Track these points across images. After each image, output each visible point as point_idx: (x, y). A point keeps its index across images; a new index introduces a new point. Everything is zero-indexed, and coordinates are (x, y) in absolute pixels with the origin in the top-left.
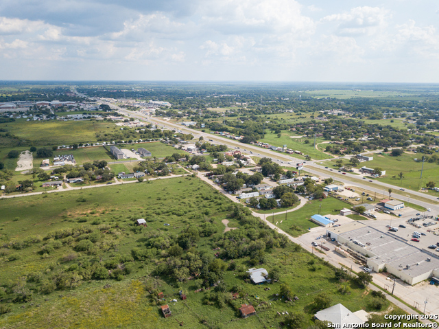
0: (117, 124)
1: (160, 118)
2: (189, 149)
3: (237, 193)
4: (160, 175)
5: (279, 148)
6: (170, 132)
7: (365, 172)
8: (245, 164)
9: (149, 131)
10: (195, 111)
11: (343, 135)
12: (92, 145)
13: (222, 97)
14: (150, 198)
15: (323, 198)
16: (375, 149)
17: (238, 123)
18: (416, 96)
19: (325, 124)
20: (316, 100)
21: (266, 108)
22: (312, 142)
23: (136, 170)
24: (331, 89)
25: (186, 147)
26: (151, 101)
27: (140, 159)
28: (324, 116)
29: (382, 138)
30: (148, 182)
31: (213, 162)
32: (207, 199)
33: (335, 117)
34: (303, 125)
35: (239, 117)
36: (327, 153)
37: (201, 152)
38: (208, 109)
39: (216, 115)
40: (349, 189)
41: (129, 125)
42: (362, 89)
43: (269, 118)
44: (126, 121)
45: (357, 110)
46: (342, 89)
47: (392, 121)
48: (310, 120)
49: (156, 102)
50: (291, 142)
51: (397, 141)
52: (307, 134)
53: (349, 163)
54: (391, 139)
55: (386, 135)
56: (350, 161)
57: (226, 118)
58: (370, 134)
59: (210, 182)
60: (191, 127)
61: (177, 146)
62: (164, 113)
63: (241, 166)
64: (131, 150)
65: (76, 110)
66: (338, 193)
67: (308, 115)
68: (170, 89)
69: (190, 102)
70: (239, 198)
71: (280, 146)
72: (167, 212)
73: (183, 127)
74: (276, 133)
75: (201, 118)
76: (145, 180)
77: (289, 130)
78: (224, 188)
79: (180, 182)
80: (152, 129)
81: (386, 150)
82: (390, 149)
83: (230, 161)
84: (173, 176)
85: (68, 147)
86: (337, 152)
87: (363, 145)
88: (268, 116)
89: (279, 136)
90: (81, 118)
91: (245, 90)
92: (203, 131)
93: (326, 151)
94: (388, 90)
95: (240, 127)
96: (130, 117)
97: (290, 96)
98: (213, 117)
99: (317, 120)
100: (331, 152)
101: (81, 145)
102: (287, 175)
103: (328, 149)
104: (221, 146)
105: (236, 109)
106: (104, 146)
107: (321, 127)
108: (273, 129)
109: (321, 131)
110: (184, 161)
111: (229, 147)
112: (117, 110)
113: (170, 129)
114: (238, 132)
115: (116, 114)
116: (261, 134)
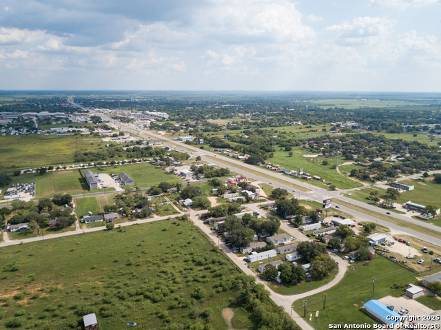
0: (104, 140)
1: (154, 132)
2: (182, 174)
3: (245, 251)
4: (138, 217)
5: (293, 171)
6: (162, 150)
7: (411, 209)
8: (253, 197)
9: (138, 149)
10: (193, 123)
11: (366, 154)
12: (65, 168)
13: (224, 107)
14: (116, 261)
15: (369, 259)
16: (411, 173)
17: (241, 137)
18: (426, 106)
19: (342, 139)
20: (323, 111)
21: (272, 119)
22: (333, 164)
23: (108, 210)
24: (336, 98)
25: (179, 170)
26: (148, 112)
27: (119, 189)
28: (338, 130)
29: (415, 158)
30: (120, 230)
31: (211, 194)
32: (200, 264)
33: (349, 131)
34: (316, 140)
35: (243, 130)
36: (353, 179)
37: (197, 178)
38: (208, 121)
39: (216, 128)
40: (400, 241)
41: (117, 141)
42: (367, 99)
43: (276, 132)
44: (115, 136)
45: (371, 122)
46: (347, 98)
47: (415, 136)
48: (323, 134)
49: (153, 113)
50: (306, 163)
51: (435, 163)
52: (324, 152)
53: (386, 194)
54: (426, 159)
55: (419, 155)
56: (387, 192)
57: (228, 132)
58: (398, 152)
59: (206, 229)
60: (188, 143)
61: (168, 169)
62: (159, 126)
63: (249, 200)
64: (111, 175)
65: (63, 123)
66: (387, 247)
67: (319, 128)
68: (171, 99)
69: (189, 114)
70: (247, 261)
71: (294, 168)
72: (137, 294)
73: (179, 143)
74: (286, 150)
75: (200, 132)
76: (116, 226)
77: (302, 146)
78: (227, 241)
79: (164, 230)
80: (142, 146)
81: (426, 175)
82: (430, 173)
83: (234, 192)
84: (156, 218)
85: (34, 172)
86: (365, 178)
87: (395, 167)
88: (275, 129)
89: (291, 155)
90: (65, 132)
91: (247, 99)
92: (201, 148)
93: (352, 175)
94: (394, 100)
95: (244, 143)
96: (121, 130)
97: (295, 106)
98: (214, 131)
99: (332, 134)
100: (358, 177)
101: (51, 168)
102: (311, 217)
103: (353, 174)
104: (222, 170)
105: (239, 120)
106: (79, 170)
107: (337, 143)
108: (283, 146)
109: (339, 149)
110: (174, 192)
111: (232, 169)
112: (108, 122)
113: (163, 146)
114: (242, 149)
115: (106, 128)
116: (269, 152)
